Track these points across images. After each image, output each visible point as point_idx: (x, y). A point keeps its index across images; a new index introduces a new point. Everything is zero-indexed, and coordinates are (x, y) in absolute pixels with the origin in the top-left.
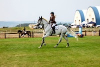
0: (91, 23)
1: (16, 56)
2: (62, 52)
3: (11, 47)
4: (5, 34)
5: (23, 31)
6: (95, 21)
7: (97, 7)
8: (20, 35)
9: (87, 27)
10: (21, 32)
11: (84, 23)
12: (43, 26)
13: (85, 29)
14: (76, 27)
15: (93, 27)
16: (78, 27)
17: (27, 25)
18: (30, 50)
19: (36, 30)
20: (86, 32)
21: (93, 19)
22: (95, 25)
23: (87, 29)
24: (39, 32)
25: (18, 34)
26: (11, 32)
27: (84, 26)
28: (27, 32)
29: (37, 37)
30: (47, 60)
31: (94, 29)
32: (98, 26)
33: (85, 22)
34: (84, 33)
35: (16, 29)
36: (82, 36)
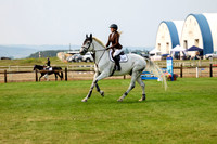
0: (193, 49)
1: (29, 120)
2: (131, 111)
3: (18, 100)
4: (6, 73)
5: (45, 66)
6: (201, 46)
7: (205, 15)
8: (39, 75)
9: (185, 58)
10: (40, 68)
11: (177, 48)
12: (94, 56)
13: (179, 63)
14: (160, 57)
15: (196, 58)
16: (165, 57)
17: (53, 53)
18: (60, 107)
19: (73, 64)
20: (181, 68)
21: (197, 40)
22: (201, 53)
23: (185, 63)
24: (81, 68)
25: (34, 74)
26: (18, 68)
27: (177, 56)
28: (54, 68)
29: (75, 80)
30: (98, 129)
31: (199, 63)
32: (208, 55)
33: (180, 48)
34: (178, 72)
35: (30, 62)
36: (173, 78)
